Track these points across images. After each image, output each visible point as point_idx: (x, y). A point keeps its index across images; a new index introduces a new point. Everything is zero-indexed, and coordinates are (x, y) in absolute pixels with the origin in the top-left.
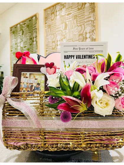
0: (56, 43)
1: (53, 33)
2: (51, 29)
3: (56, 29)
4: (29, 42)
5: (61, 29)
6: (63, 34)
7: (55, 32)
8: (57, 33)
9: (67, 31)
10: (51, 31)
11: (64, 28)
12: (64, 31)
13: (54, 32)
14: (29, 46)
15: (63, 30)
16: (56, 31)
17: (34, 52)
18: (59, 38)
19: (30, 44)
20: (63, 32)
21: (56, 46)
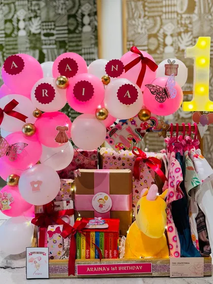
0: (162, 40)
1: (151, 14)
2: (146, 4)
3: (162, 7)
4: (65, 23)
5: (178, 9)
6: (183, 22)
7: (160, 13)
8: (164, 16)
9: (195, 17)
10: (146, 9)
11: (185, 8)
12: (184, 16)
13: (156, 14)
14: (66, 35)
15: (184, 13)
16: (162, 11)
17: (83, 51)
18: (169, 28)
19: (69, 30)
20: (182, 17)
21: (161, 46)
